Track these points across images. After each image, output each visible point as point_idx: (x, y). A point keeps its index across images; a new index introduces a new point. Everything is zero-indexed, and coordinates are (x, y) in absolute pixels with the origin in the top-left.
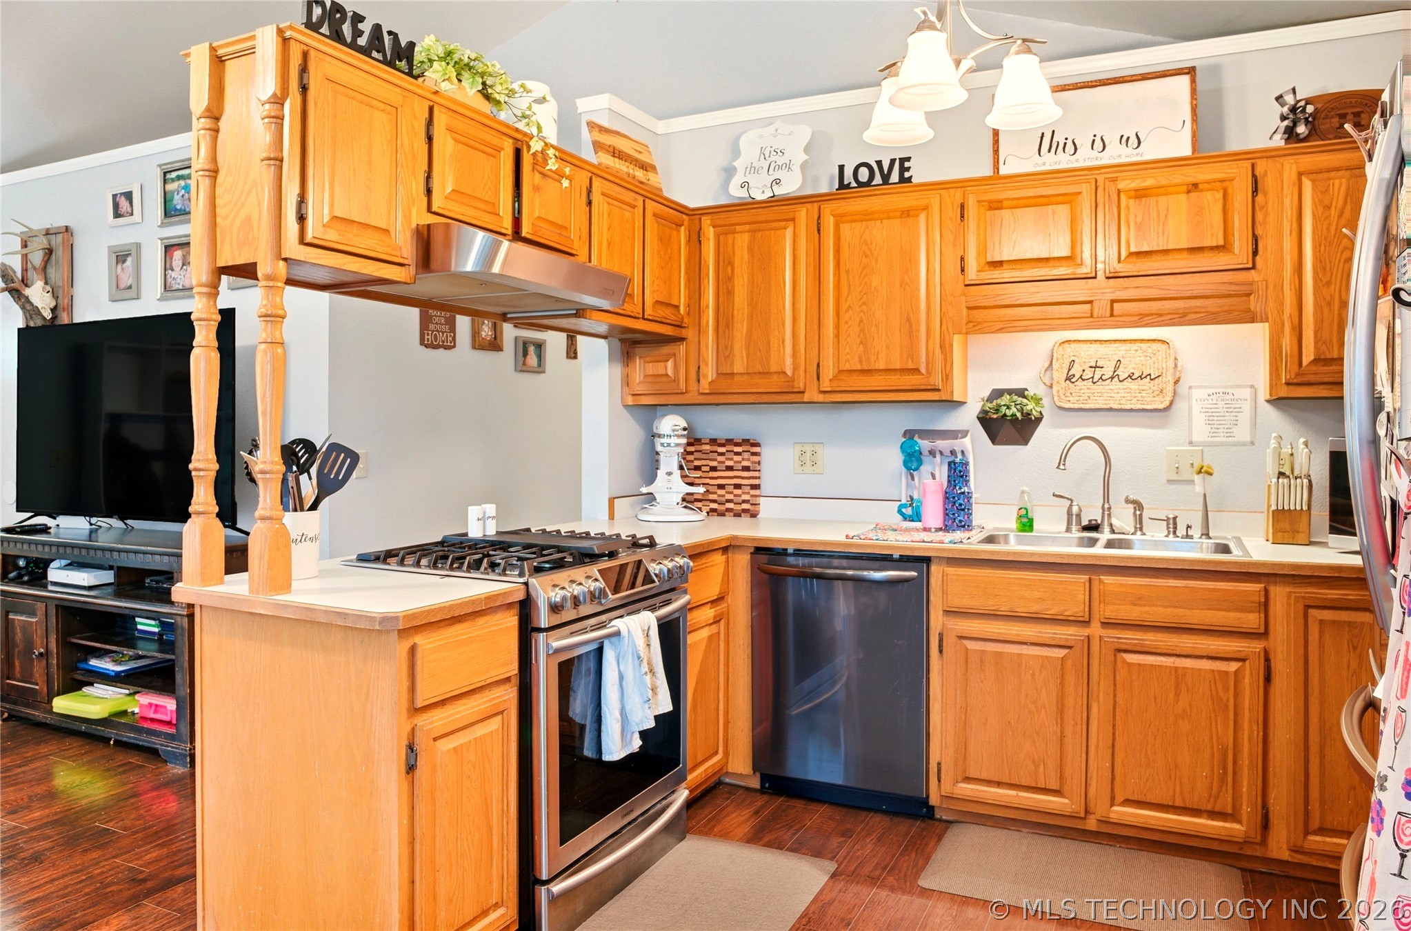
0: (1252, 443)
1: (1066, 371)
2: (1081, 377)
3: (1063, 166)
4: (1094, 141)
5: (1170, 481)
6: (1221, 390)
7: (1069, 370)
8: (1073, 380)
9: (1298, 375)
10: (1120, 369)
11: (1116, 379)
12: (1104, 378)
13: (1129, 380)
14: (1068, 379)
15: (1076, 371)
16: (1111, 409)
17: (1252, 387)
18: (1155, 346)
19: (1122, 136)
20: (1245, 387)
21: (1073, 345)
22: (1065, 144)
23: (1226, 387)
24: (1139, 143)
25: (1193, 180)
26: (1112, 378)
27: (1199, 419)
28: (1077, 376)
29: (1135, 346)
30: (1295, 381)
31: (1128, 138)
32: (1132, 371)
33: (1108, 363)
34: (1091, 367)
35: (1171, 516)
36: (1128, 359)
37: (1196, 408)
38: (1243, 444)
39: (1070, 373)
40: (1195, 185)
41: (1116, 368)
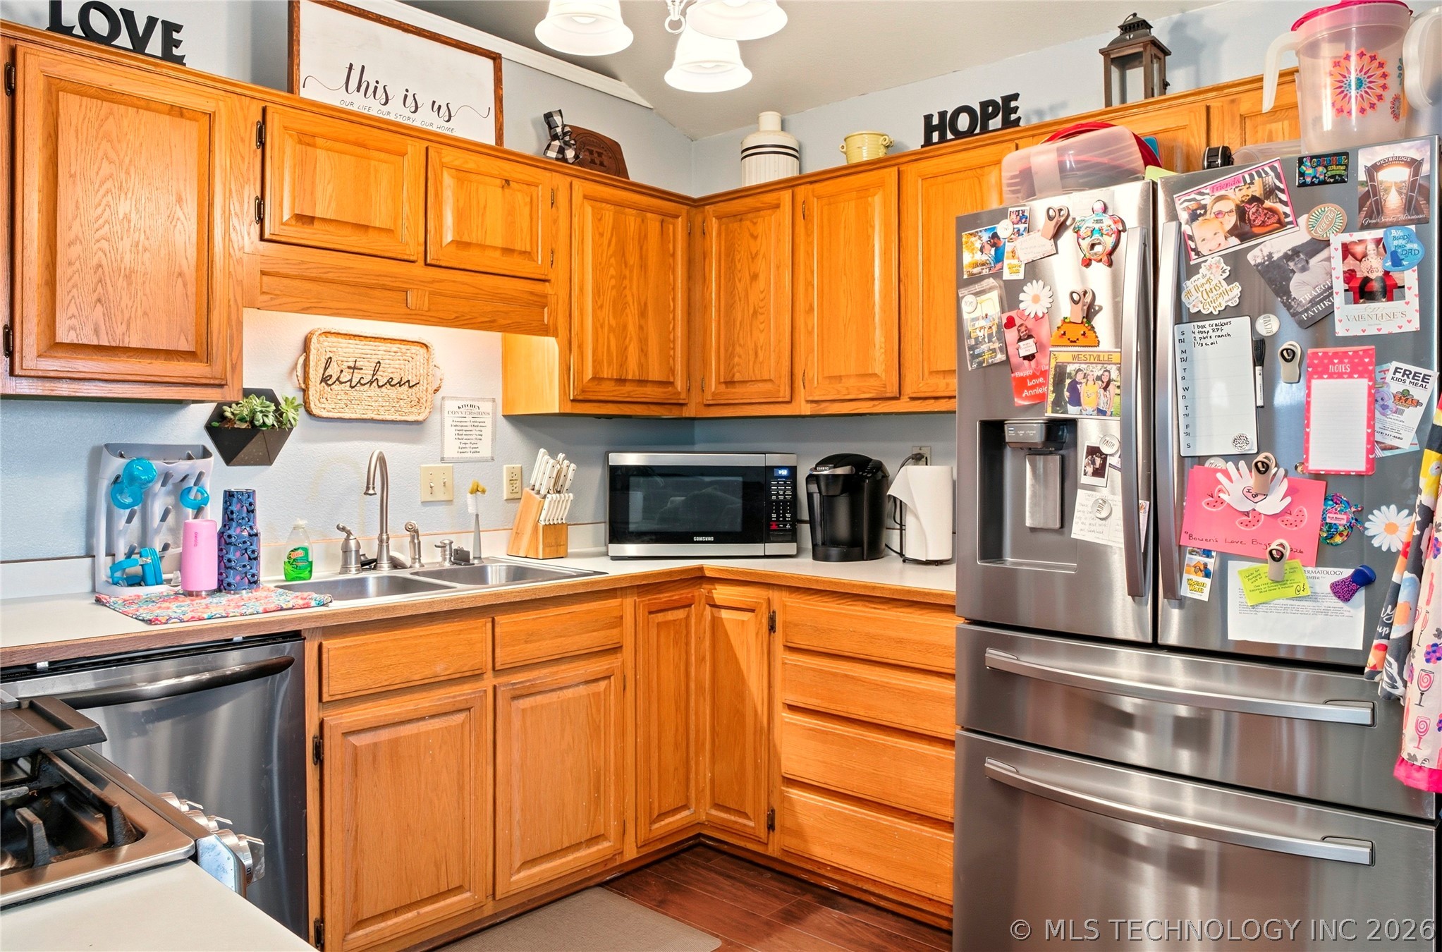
0: (493, 459)
1: (322, 371)
2: (338, 379)
3: (374, 113)
4: (406, 96)
5: (424, 503)
6: (469, 403)
7: (326, 369)
8: (329, 382)
9: (583, 391)
10: (378, 373)
11: (375, 384)
12: (362, 382)
13: (388, 385)
14: (325, 380)
15: (333, 371)
16: (372, 420)
17: (493, 400)
18: (414, 349)
19: (434, 102)
20: (488, 400)
21: (332, 339)
22: (376, 88)
23: (473, 400)
24: (450, 117)
25: (507, 175)
26: (371, 382)
27: (450, 432)
28: (334, 379)
29: (394, 347)
30: (580, 398)
31: (440, 107)
32: (391, 376)
33: (367, 364)
34: (349, 367)
35: (447, 542)
36: (387, 361)
37: (448, 421)
38: (486, 460)
39: (327, 374)
40: (507, 181)
41: (375, 372)
